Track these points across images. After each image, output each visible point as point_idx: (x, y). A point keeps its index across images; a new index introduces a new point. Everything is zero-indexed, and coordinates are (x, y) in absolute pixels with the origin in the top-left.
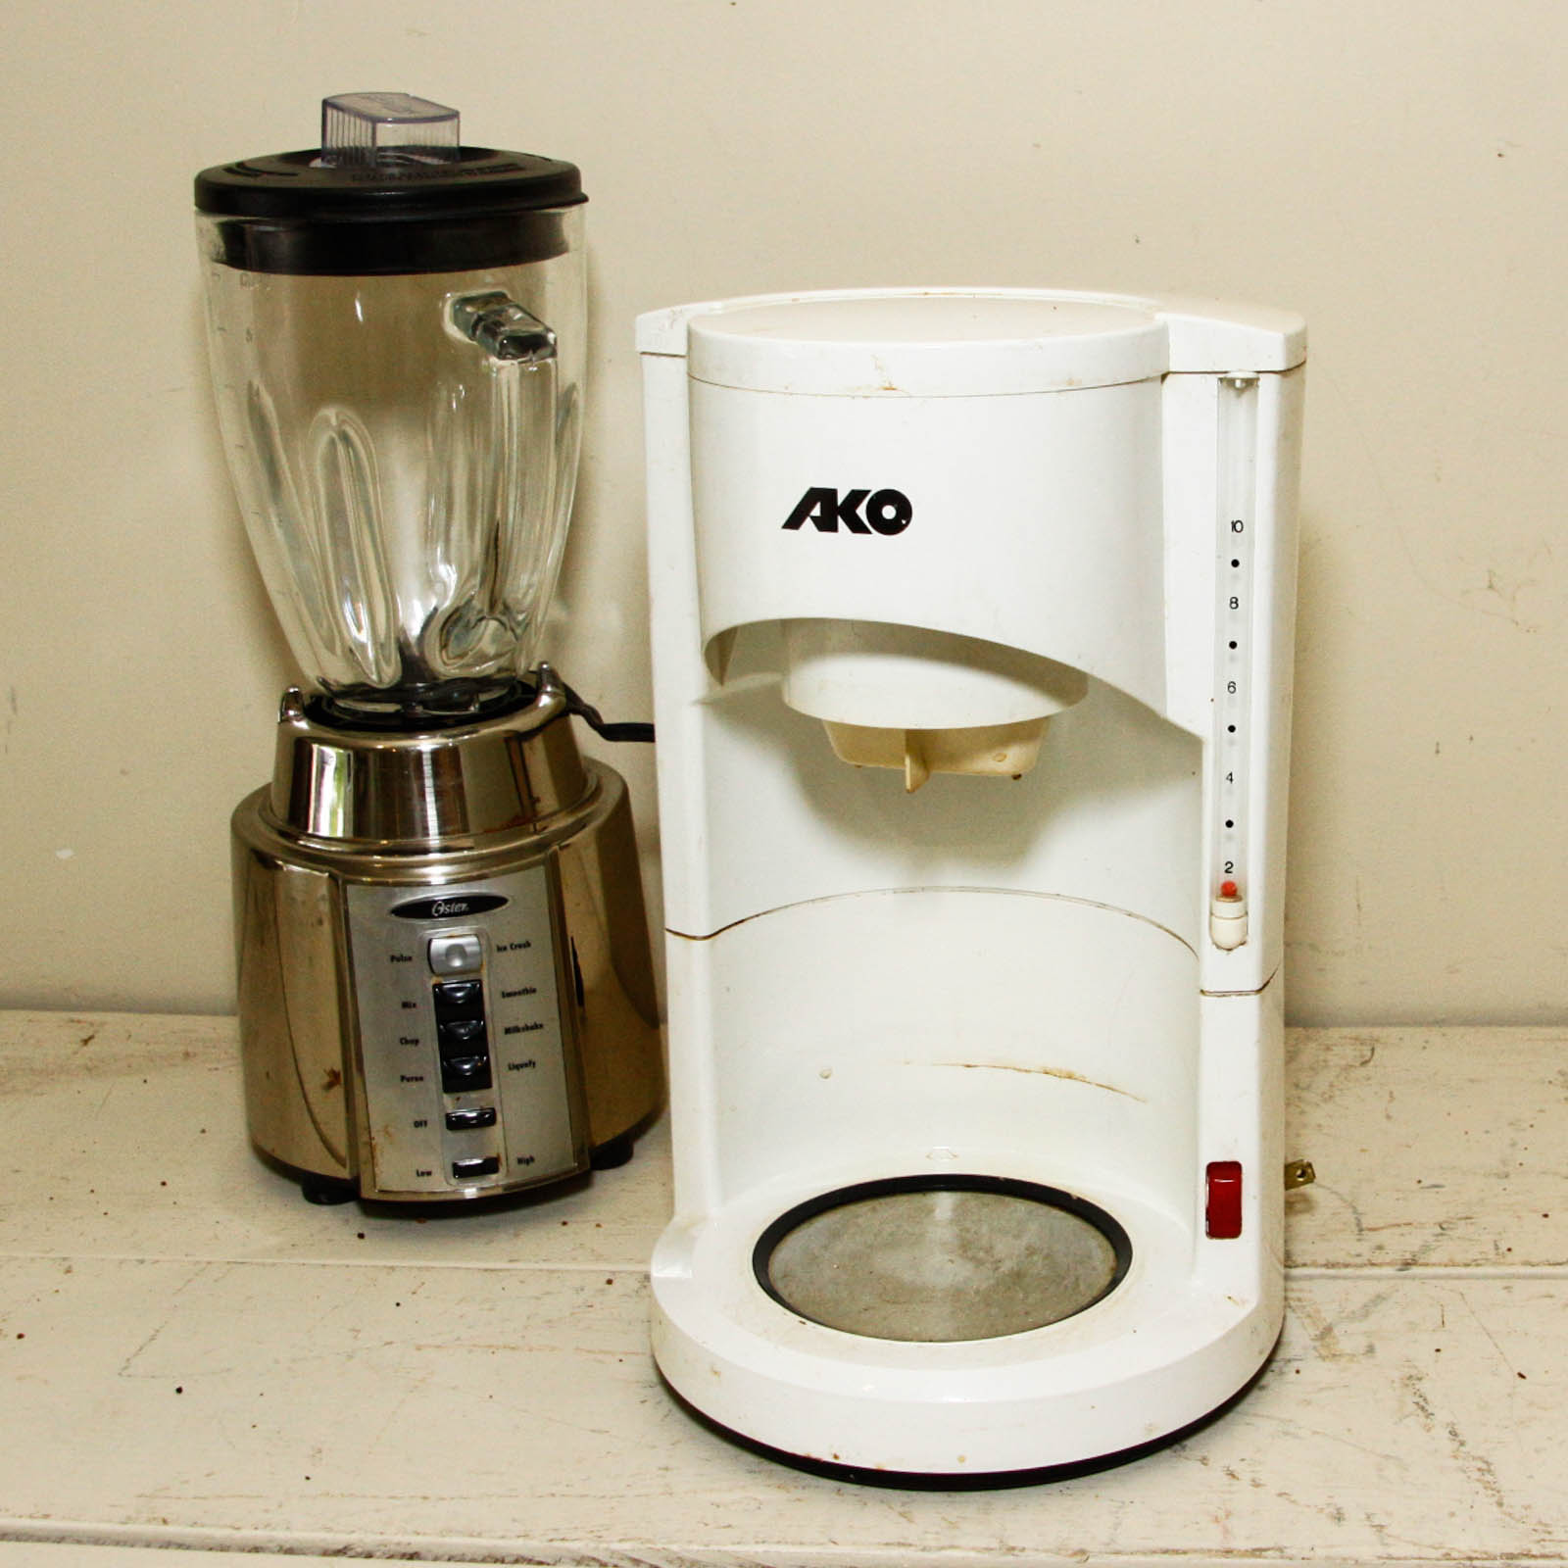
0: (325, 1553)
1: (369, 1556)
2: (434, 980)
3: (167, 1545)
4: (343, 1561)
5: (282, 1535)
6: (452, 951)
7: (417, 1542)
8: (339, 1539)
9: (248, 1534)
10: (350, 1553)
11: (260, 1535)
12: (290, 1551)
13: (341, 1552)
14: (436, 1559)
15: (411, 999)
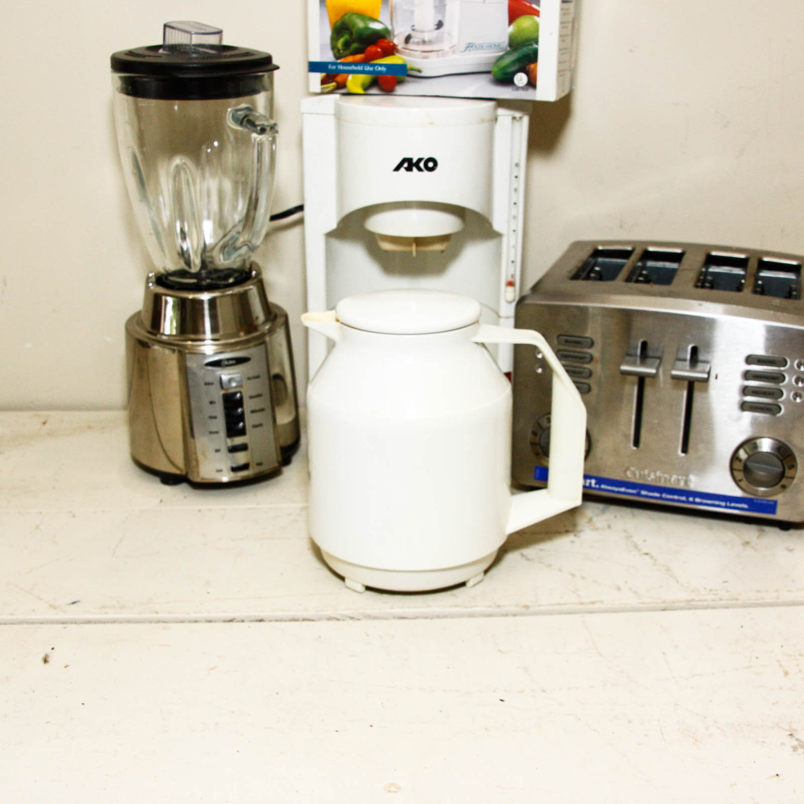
0: (225, 621)
1: (243, 621)
2: (222, 392)
3: (158, 622)
4: (231, 623)
5: (206, 615)
6: (230, 381)
7: (262, 615)
8: (230, 615)
9: (193, 616)
10: (235, 621)
11: (197, 616)
12: (210, 621)
13: (231, 621)
14: (270, 621)
15: (213, 400)
